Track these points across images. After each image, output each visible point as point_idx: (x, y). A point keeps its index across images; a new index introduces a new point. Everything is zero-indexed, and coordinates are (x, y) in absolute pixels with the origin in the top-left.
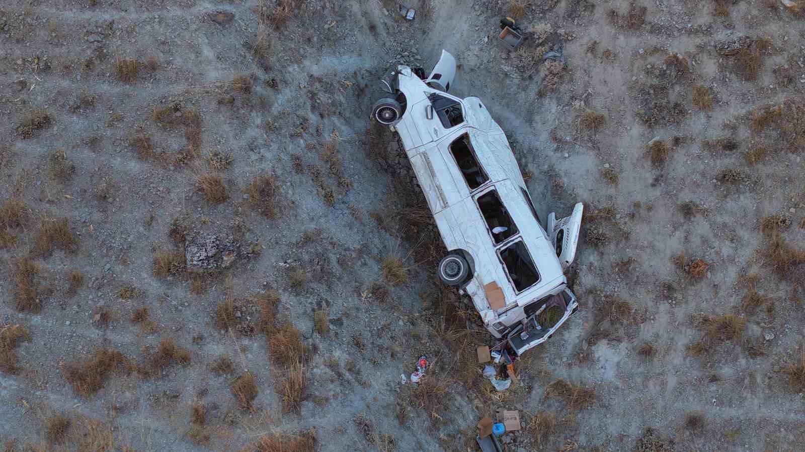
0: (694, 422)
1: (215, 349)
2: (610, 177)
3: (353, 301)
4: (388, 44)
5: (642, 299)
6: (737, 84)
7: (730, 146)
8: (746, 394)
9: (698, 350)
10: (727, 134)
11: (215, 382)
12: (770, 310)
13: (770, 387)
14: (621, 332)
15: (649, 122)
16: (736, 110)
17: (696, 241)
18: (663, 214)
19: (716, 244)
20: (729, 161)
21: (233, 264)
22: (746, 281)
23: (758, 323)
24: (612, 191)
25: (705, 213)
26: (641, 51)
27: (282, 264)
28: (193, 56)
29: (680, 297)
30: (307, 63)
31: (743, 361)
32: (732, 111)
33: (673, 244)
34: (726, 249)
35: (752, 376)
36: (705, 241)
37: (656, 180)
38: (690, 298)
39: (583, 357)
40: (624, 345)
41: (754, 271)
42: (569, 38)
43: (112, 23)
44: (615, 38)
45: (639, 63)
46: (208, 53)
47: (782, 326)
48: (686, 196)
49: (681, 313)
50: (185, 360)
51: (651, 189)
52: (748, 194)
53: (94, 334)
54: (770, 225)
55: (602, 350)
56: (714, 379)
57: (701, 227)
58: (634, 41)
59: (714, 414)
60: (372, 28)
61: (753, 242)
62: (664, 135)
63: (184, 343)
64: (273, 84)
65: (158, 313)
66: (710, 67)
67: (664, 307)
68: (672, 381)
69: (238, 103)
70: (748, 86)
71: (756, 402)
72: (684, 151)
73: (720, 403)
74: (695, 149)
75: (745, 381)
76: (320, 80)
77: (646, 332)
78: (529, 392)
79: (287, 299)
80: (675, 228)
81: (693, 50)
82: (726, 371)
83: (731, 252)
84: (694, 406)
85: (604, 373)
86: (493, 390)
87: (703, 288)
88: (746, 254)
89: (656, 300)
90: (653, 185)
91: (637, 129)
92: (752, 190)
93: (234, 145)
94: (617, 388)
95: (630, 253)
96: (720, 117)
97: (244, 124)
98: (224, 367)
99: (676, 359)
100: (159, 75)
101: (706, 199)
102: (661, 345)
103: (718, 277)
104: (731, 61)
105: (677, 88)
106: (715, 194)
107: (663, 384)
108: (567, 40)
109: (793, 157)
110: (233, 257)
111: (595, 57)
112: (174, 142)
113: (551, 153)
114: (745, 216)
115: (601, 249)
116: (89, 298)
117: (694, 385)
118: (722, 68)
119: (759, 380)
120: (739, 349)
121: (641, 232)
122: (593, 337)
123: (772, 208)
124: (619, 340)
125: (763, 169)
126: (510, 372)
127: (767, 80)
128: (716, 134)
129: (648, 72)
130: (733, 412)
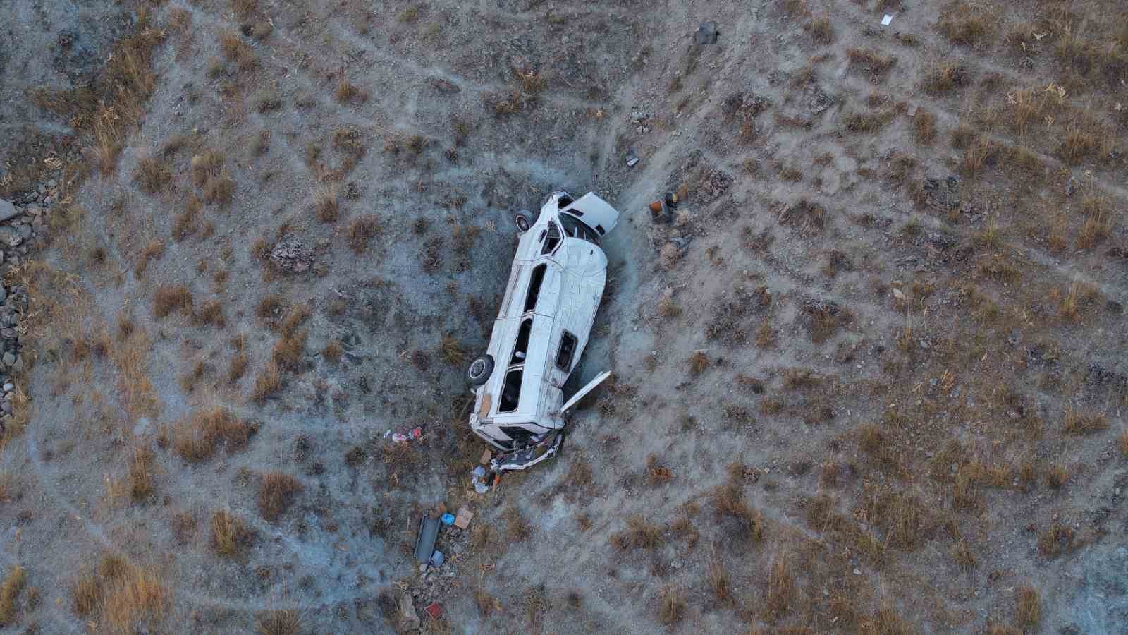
0: (574, 599)
1: (244, 328)
2: (652, 363)
3: (391, 353)
4: (600, 178)
5: (609, 477)
6: (802, 339)
7: (757, 389)
8: (628, 601)
9: (621, 543)
10: (762, 377)
11: (228, 352)
12: (693, 544)
13: (648, 605)
14: (578, 494)
15: (714, 334)
16: (786, 361)
17: (677, 452)
18: (668, 417)
19: (691, 464)
20: (748, 401)
21: (304, 272)
22: (691, 509)
23: (676, 548)
24: (646, 376)
25: (700, 434)
26: (745, 272)
27: (336, 291)
28: (397, 104)
29: (636, 492)
30: (507, 157)
31: (645, 572)
32: (782, 359)
33: (658, 445)
34: (695, 474)
35: (642, 589)
36: (684, 456)
37: (683, 385)
38: (643, 497)
39: (545, 500)
40: (573, 506)
41: (701, 503)
42: (702, 233)
44: (735, 251)
45: (737, 281)
46: (411, 107)
47: (694, 561)
48: (694, 411)
49: (629, 504)
50: (222, 324)
51: (674, 390)
52: (744, 437)
54: (741, 473)
55: (559, 503)
56: (613, 574)
57: (689, 444)
58: (748, 261)
59: (596, 604)
60: (595, 158)
61: (720, 477)
62: (715, 351)
63: (230, 312)
64: (452, 158)
65: (233, 282)
66: (789, 313)
67: (621, 493)
68: (585, 557)
69: (403, 155)
70: (811, 347)
71: (631, 612)
72: (721, 373)
73: (603, 595)
74: (729, 376)
75: (633, 589)
76: (508, 175)
77: (596, 505)
78: (496, 506)
79: (319, 319)
80: (670, 433)
81: (784, 292)
82: (628, 574)
83: (698, 476)
84: (585, 586)
85: (548, 521)
86: (473, 488)
87: (656, 495)
88: (710, 484)
89: (617, 484)
90: (678, 388)
91: (699, 335)
92: (750, 436)
93: (375, 185)
94: (546, 538)
95: (622, 433)
96: (769, 360)
97: (396, 173)
98: (238, 344)
99: (600, 540)
100: (365, 107)
101: (708, 421)
102: (598, 523)
103: (672, 492)
104: (809, 318)
105: (753, 318)
106: (719, 422)
107: (578, 555)
108: (699, 235)
109: (804, 426)
110: (305, 267)
111: (711, 259)
112: (334, 161)
113: (628, 322)
114: (729, 454)
115: (605, 419)
117: (597, 570)
118: (799, 319)
119: (645, 594)
120: (648, 561)
121: (643, 421)
122: (560, 488)
123: (754, 460)
124: (572, 500)
125: (771, 423)
126: (495, 482)
127: (829, 349)
128: (754, 372)
129: (738, 292)
130: (607, 608)
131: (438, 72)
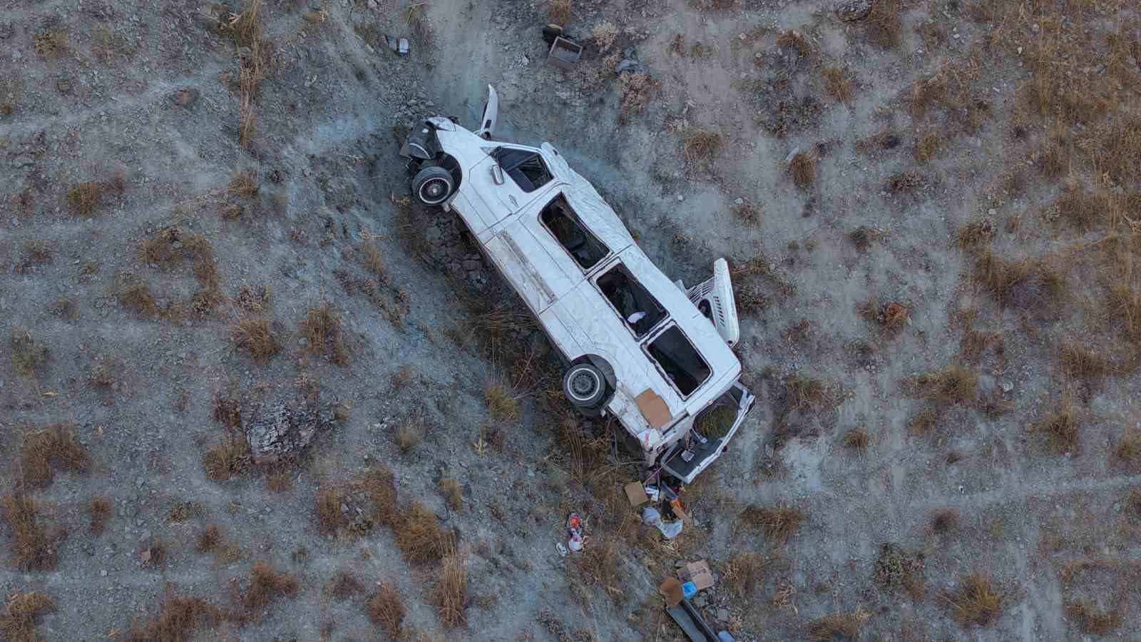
0: (942, 523)
1: (327, 564)
2: (747, 215)
3: (470, 458)
4: (384, 94)
5: (832, 372)
6: (876, 57)
7: (892, 142)
8: (998, 470)
9: (922, 424)
10: (881, 127)
11: (341, 609)
12: (1000, 351)
13: (1026, 454)
14: (816, 421)
15: (778, 130)
16: (884, 92)
17: (880, 279)
18: (830, 252)
19: (908, 278)
20: (894, 163)
21: (315, 438)
22: (959, 318)
23: (988, 372)
24: (754, 234)
25: (883, 239)
26: (742, 36)
27: (378, 425)
28: (168, 159)
29: (878, 358)
30: (300, 140)
31: (982, 427)
32: (879, 94)
33: (852, 289)
34: (922, 282)
35: (999, 443)
36: (891, 276)
37: (809, 207)
38: (892, 358)
39: (769, 468)
40: (822, 439)
41: (966, 303)
42: (643, 38)
43: (43, 134)
44: (703, 25)
45: (744, 53)
46: (187, 151)
47: (1020, 369)
48: (853, 222)
49: (885, 378)
50: (290, 589)
51: (804, 222)
52: (929, 203)
53: (150, 579)
54: (971, 237)
55: (795, 453)
56: (953, 459)
57: (882, 258)
58: (728, 24)
59: (968, 505)
60: (360, 75)
61: (952, 264)
62: (799, 145)
63: (281, 564)
64: (277, 178)
65: (232, 531)
66: (836, 41)
67: (861, 377)
68: (898, 474)
69: (248, 213)
70: (890, 57)
71: (1014, 476)
72: (833, 161)
73: (969, 489)
74: (847, 156)
75: (992, 452)
76: (323, 160)
77: (848, 415)
78: (710, 531)
79: (400, 472)
80: (850, 267)
81: (810, 22)
82: (965, 445)
83: (930, 284)
84: (937, 501)
85: (805, 483)
86: (663, 539)
87: (906, 340)
88: (949, 282)
89: (851, 368)
90: (806, 215)
91: (764, 143)
92: (933, 195)
93: (263, 273)
94: (828, 500)
95: (800, 313)
96: (867, 106)
97: (263, 241)
98: (345, 586)
99: (897, 442)
100: (129, 195)
101: (879, 219)
102: (871, 428)
103: (922, 322)
104: (860, 29)
105: (802, 78)
106: (888, 211)
107: (888, 481)
108: (639, 41)
109: (971, 140)
110: (312, 431)
111: (682, 55)
112: (182, 286)
113: (657, 200)
114: (934, 232)
115: (762, 316)
116: (125, 531)
117: (929, 473)
118: (852, 38)
119: (1009, 447)
120: (973, 412)
121: (806, 281)
122: (778, 437)
123: (966, 215)
124: (815, 434)
125: (941, 165)
126: (677, 509)
127: (912, 44)
128: (868, 129)
129: (759, 63)
130: (987, 498)
131: (161, 87)
